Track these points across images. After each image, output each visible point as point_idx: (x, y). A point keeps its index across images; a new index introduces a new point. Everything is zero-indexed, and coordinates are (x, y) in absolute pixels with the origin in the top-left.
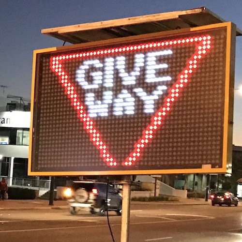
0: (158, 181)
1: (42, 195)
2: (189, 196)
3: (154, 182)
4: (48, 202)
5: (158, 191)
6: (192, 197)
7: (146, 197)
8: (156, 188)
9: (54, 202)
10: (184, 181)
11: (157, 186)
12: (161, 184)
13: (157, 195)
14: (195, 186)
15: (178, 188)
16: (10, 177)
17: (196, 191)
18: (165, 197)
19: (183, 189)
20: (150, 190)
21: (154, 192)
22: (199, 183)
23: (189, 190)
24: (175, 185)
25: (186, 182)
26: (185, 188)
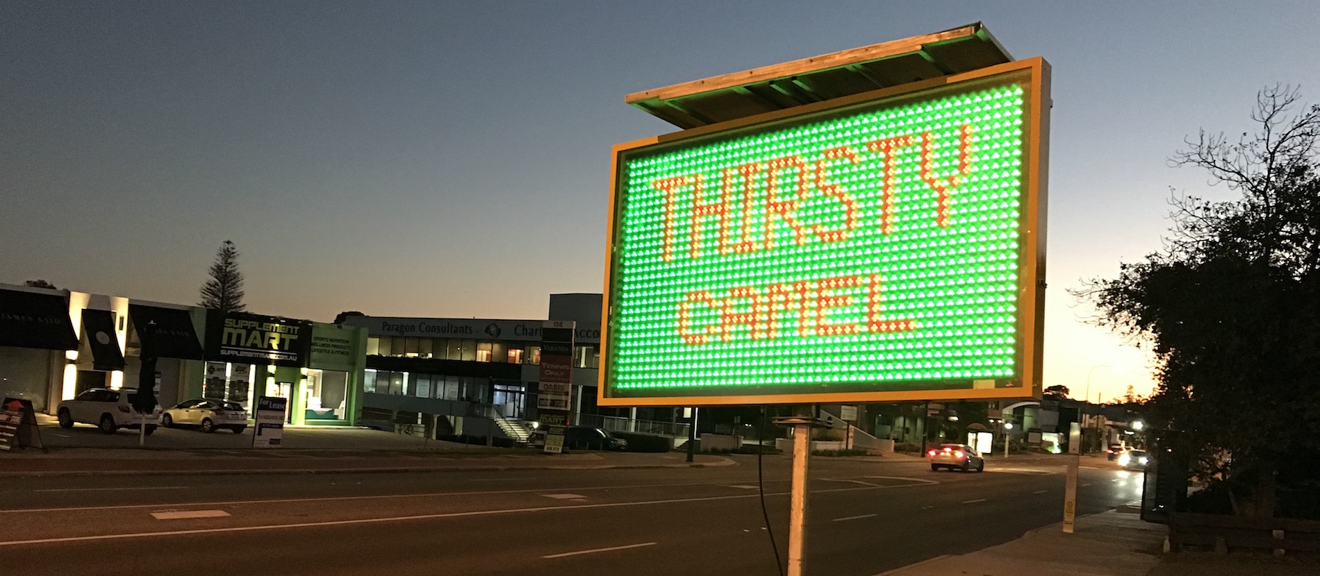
0: (851, 427)
1: (678, 446)
2: (897, 449)
3: (846, 427)
4: (685, 456)
5: (851, 440)
6: (902, 450)
7: (834, 451)
8: (848, 437)
9: (695, 456)
10: (890, 427)
11: (851, 434)
12: (855, 432)
13: (850, 447)
14: (906, 435)
15: (881, 437)
16: (631, 420)
17: (906, 441)
18: (861, 450)
19: (888, 438)
20: (841, 440)
21: (845, 442)
22: (912, 429)
23: (896, 440)
24: (876, 432)
25: (892, 429)
26: (892, 438)
